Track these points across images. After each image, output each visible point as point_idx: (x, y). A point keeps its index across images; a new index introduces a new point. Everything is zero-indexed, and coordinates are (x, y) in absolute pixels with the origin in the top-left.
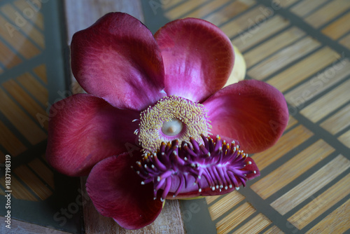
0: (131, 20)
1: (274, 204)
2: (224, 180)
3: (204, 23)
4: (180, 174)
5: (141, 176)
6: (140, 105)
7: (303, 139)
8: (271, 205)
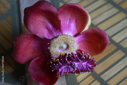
0: (48, 4)
1: (102, 76)
2: (85, 69)
3: (78, 6)
4: (68, 66)
5: (52, 67)
6: (51, 37)
7: (113, 50)
8: (101, 76)
